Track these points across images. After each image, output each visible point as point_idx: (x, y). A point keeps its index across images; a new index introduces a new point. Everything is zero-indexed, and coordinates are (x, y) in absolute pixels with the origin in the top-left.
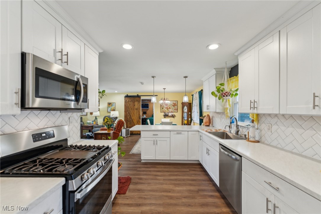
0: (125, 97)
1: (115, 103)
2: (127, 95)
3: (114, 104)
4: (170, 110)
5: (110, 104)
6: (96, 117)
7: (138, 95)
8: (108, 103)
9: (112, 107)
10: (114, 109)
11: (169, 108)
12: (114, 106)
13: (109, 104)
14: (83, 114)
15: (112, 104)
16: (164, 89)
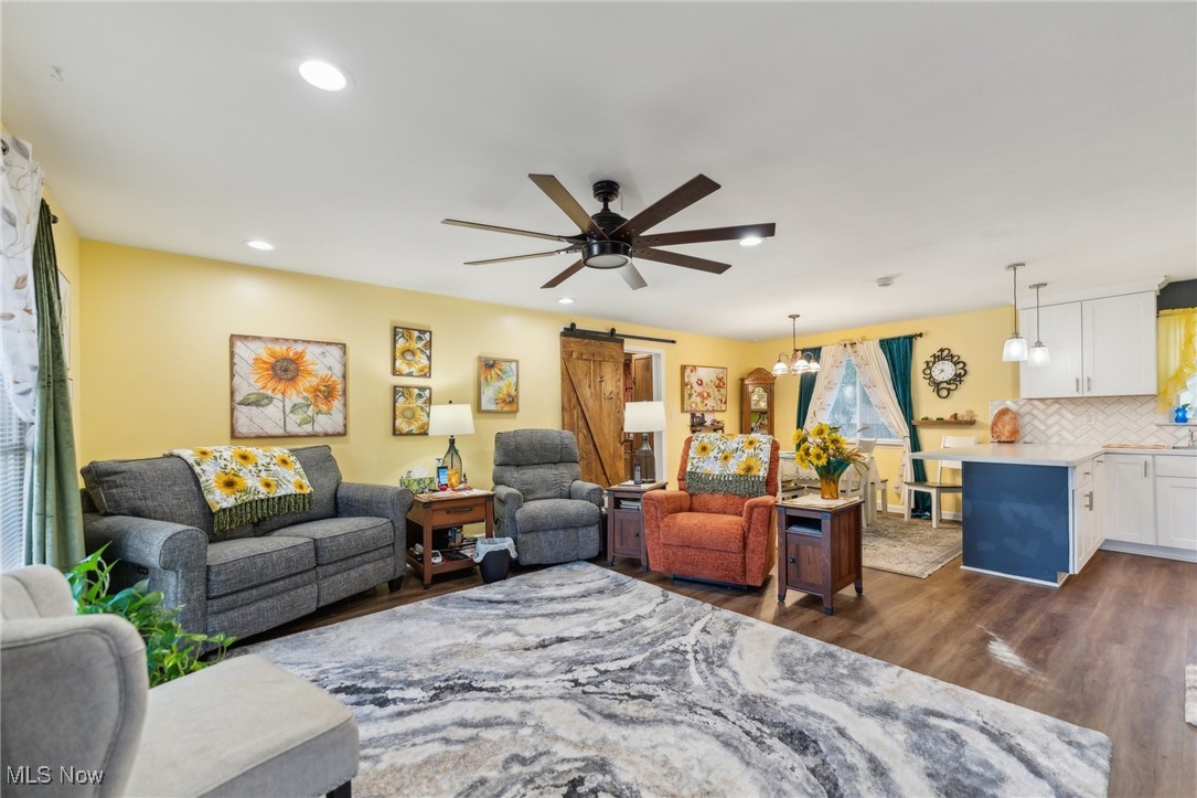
0: (563, 334)
1: (517, 362)
2: (573, 325)
3: (514, 365)
4: (711, 403)
5: (492, 366)
6: (452, 442)
7: (613, 330)
8: (480, 358)
9: (502, 384)
10: (513, 393)
11: (705, 395)
12: (514, 379)
13: (489, 365)
14: (318, 429)
15: (505, 366)
16: (794, 317)
